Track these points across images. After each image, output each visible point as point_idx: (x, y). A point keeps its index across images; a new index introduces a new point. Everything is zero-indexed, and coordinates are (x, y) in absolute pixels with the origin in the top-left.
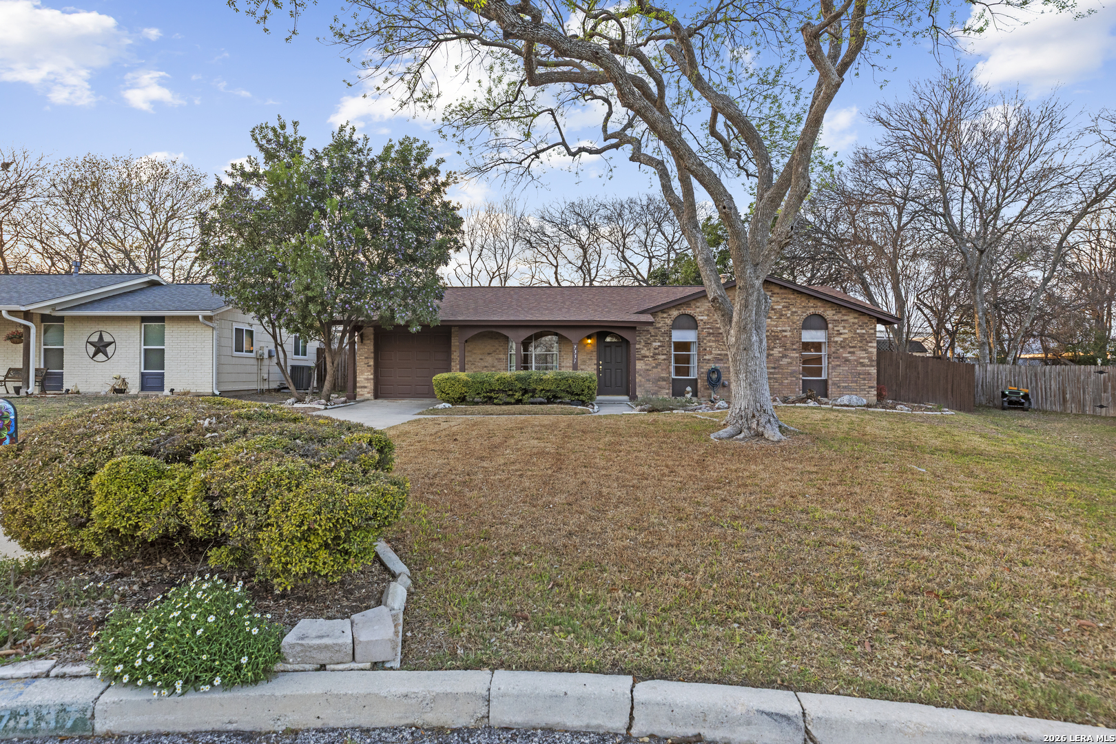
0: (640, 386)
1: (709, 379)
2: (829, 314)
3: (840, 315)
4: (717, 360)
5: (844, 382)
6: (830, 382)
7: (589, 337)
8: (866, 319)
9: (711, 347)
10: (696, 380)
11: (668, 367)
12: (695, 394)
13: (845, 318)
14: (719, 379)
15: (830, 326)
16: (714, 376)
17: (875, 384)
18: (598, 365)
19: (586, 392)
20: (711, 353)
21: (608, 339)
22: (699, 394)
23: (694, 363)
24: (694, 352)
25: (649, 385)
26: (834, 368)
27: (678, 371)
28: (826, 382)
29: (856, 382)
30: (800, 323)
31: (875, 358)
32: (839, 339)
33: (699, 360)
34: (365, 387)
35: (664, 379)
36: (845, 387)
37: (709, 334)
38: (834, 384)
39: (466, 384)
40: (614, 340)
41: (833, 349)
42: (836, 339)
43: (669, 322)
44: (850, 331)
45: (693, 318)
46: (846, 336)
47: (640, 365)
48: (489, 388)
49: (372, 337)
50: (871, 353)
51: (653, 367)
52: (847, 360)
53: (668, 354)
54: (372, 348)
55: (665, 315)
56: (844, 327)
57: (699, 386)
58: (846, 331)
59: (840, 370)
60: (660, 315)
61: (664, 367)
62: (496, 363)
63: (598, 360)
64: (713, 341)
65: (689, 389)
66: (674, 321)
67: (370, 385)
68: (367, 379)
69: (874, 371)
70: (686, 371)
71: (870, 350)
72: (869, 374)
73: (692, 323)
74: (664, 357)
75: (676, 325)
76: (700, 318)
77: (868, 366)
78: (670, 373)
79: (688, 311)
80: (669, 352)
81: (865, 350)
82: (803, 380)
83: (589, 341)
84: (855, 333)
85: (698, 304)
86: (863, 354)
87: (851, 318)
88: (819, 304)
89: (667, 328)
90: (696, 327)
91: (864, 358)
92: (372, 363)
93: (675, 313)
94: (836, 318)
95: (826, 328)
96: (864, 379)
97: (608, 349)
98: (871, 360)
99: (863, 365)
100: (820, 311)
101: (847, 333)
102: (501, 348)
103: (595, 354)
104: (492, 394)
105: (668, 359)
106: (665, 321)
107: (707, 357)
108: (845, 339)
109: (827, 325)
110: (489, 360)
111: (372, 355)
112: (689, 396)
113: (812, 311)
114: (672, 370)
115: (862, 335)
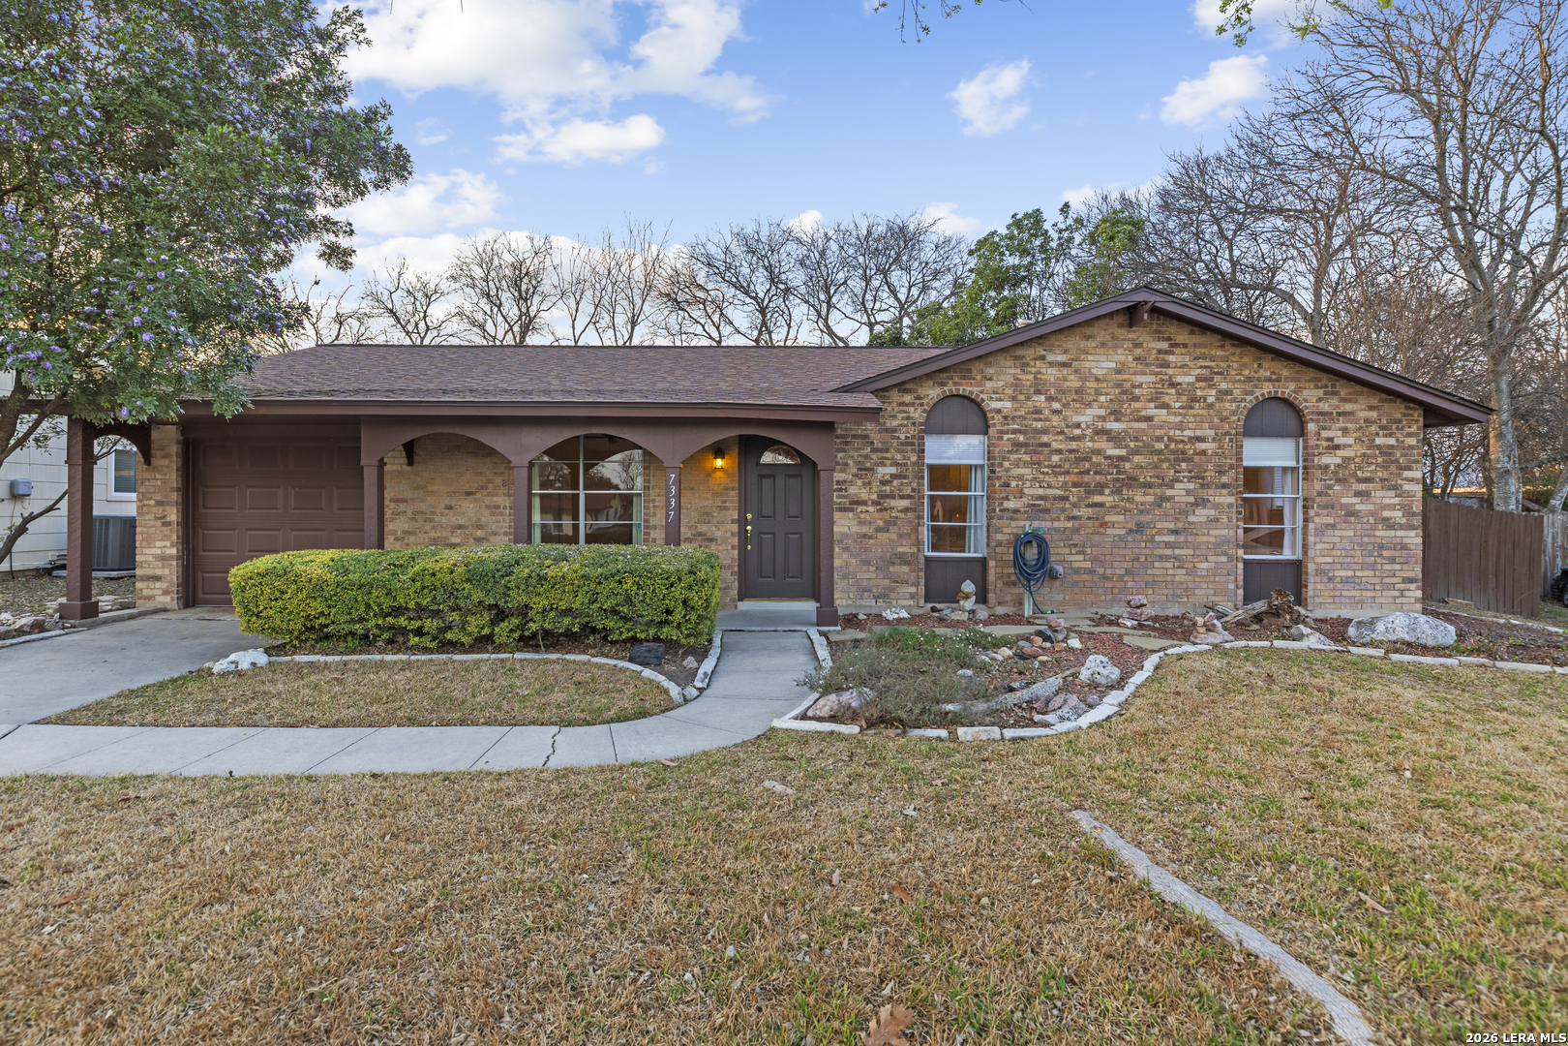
0: (845, 577)
1: (1019, 560)
2: (1310, 397)
3: (1335, 401)
4: (1037, 511)
5: (1343, 566)
6: (1311, 567)
7: (719, 451)
8: (1397, 410)
9: (1020, 478)
10: (983, 561)
11: (915, 530)
12: (982, 597)
13: (1348, 407)
14: (1043, 559)
15: (1311, 427)
16: (1031, 554)
17: (1417, 571)
18: (742, 522)
19: (677, 617)
20: (1021, 494)
21: (768, 458)
22: (991, 596)
23: (977, 521)
24: (977, 490)
25: (867, 575)
26: (1319, 532)
27: (940, 538)
28: (1298, 567)
29: (1373, 567)
30: (1238, 421)
31: (1417, 507)
32: (1331, 460)
33: (990, 511)
34: (157, 578)
35: (904, 560)
36: (1346, 581)
37: (1017, 446)
38: (1320, 572)
39: (318, 588)
40: (782, 459)
41: (1318, 486)
42: (1326, 460)
43: (918, 414)
44: (1358, 440)
45: (977, 404)
46: (1349, 453)
47: (843, 525)
48: (387, 603)
49: (174, 449)
50: (1409, 494)
51: (879, 530)
52: (1351, 513)
53: (916, 496)
54: (173, 477)
55: (908, 398)
56: (1345, 431)
57: (991, 577)
58: (1350, 441)
59: (1333, 536)
60: (895, 396)
61: (906, 529)
62: (486, 517)
63: (743, 509)
64: (1027, 464)
65: (968, 587)
66: (930, 413)
67: (171, 573)
68: (163, 558)
69: (1415, 539)
70: (958, 538)
71: (1407, 487)
72: (1404, 547)
73: (974, 416)
74: (905, 503)
75: (938, 423)
76: (995, 405)
77: (1402, 527)
78: (919, 543)
79: (967, 389)
80: (918, 490)
81: (1395, 488)
82: (1246, 563)
83: (719, 463)
84: (1372, 446)
85: (990, 371)
86: (1390, 498)
87: (1362, 408)
88: (1285, 373)
89: (912, 431)
90: (984, 430)
91: (1392, 507)
92: (173, 515)
93: (932, 393)
94: (1325, 407)
95: (1302, 432)
96: (1392, 560)
97: (767, 482)
98: (1408, 513)
99: (1388, 524)
100: (1287, 390)
101: (1351, 446)
102: (499, 481)
103: (734, 494)
104: (402, 621)
105: (915, 509)
106: (907, 412)
107: (1011, 504)
108: (1347, 460)
109: (1302, 424)
110: (469, 509)
111: (175, 496)
112: (969, 604)
113: (1267, 389)
114: (925, 534)
115: (1386, 452)
